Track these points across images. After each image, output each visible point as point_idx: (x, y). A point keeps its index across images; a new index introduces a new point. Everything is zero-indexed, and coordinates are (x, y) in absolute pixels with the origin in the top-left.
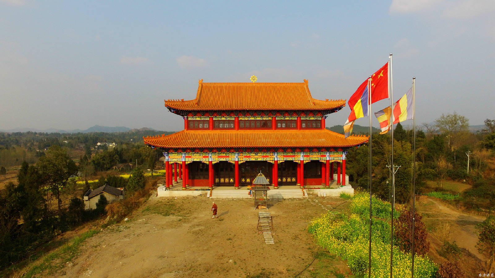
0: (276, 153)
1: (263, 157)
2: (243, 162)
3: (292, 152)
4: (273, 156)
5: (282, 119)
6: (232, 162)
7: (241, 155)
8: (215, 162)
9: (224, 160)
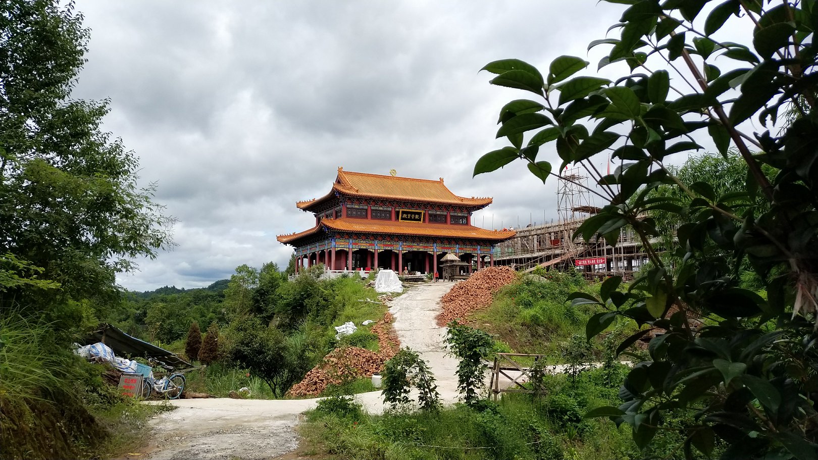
0: (435, 244)
1: (425, 247)
2: (405, 252)
3: (449, 245)
5: (434, 213)
6: (396, 251)
7: (405, 244)
8: (381, 251)
9: (389, 249)
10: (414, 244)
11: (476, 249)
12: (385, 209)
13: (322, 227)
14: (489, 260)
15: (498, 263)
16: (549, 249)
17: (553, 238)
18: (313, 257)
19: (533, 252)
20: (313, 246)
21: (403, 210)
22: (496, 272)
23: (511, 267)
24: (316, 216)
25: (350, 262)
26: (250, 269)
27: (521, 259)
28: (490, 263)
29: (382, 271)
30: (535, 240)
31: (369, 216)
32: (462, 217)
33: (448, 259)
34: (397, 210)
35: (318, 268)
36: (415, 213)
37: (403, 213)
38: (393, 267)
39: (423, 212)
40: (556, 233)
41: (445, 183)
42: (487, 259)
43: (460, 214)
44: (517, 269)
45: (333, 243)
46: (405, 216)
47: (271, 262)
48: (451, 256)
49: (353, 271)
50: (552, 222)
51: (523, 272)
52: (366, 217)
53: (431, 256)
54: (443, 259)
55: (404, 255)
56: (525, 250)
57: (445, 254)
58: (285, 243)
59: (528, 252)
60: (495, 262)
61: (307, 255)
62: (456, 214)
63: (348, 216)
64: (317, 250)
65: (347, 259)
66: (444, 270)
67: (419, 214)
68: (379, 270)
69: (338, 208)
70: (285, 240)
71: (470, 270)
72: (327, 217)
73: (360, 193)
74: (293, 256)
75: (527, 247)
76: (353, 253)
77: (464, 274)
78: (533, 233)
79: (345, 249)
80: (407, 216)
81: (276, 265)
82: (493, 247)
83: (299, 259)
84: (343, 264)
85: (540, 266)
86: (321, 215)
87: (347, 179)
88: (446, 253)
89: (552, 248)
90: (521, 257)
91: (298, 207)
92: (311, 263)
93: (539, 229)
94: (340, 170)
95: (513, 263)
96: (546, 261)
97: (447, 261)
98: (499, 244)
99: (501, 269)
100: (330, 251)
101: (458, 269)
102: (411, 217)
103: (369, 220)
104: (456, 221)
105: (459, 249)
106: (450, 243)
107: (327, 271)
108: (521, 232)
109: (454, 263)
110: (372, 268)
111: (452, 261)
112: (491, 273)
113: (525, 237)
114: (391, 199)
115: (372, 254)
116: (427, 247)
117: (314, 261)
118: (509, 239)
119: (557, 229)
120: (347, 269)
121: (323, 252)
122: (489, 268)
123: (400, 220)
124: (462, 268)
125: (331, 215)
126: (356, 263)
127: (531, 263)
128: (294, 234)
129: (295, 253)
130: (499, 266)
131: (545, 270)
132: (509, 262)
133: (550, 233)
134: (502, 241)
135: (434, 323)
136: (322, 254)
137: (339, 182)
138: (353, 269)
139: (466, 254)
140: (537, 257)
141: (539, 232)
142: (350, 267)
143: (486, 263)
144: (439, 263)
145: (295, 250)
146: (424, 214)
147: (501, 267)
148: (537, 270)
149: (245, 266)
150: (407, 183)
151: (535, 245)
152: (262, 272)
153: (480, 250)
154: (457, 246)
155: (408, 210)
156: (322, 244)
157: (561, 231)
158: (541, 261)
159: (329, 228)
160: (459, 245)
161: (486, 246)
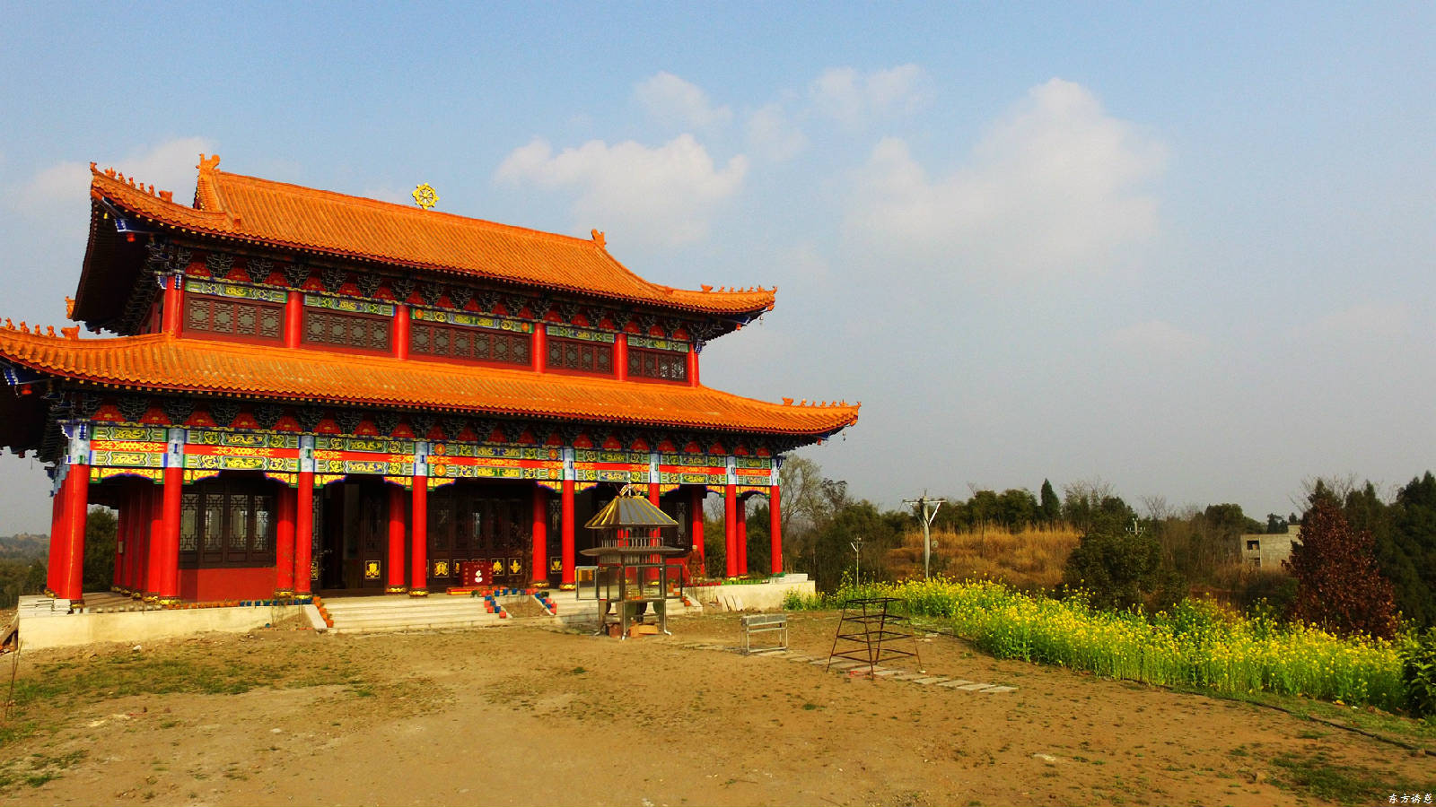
2: (444, 481)
4: (558, 464)
5: (569, 334)
6: (400, 481)
7: (437, 451)
10: (484, 452)
11: (721, 469)
12: (367, 309)
31: (292, 335)
32: (670, 356)
43: (661, 346)
52: (279, 340)
53: (552, 499)
55: (434, 495)
103: (290, 353)
104: (644, 367)
106: (626, 444)
116: (535, 463)
139: (682, 489)
154: (654, 457)
160: (660, 454)
161: (756, 458)
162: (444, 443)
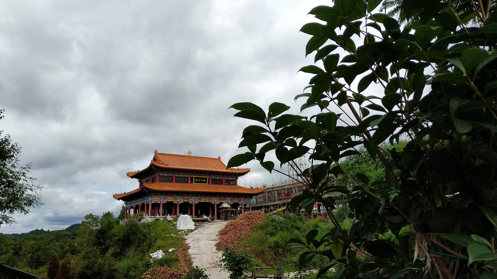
0: (216, 198)
1: (209, 200)
2: (197, 203)
3: (224, 198)
4: (214, 200)
5: (215, 178)
6: (191, 203)
7: (196, 198)
8: (181, 202)
9: (187, 201)
10: (203, 198)
11: (241, 200)
12: (184, 176)
13: (143, 188)
14: (249, 207)
15: (254, 208)
16: (284, 199)
17: (286, 193)
18: (136, 208)
19: (275, 201)
20: (137, 201)
21: (196, 176)
22: (253, 214)
23: (262, 211)
24: (139, 181)
25: (161, 210)
26: (94, 217)
27: (268, 206)
28: (249, 208)
29: (182, 216)
30: (276, 193)
31: (174, 181)
32: (232, 181)
33: (224, 207)
34: (192, 176)
35: (140, 215)
36: (203, 178)
37: (196, 178)
38: (189, 213)
39: (208, 177)
40: (288, 189)
41: (221, 160)
42: (248, 206)
43: (231, 179)
44: (265, 212)
45: (150, 199)
46: (197, 180)
47: (109, 212)
48: (225, 205)
49: (163, 216)
50: (285, 183)
51: (269, 214)
52: (172, 182)
53: (213, 205)
54: (220, 207)
55: (196, 205)
56: (270, 199)
57: (221, 203)
58: (119, 199)
59: (271, 201)
60: (252, 208)
61: (133, 206)
62: (228, 179)
63: (160, 181)
64: (140, 203)
65: (159, 208)
66: (221, 214)
67: (206, 179)
68: (180, 215)
69: (154, 176)
70: (118, 197)
71: (237, 213)
72: (147, 181)
73: (168, 166)
74: (123, 207)
75: (271, 198)
76: (163, 204)
77: (234, 216)
78: (274, 189)
79: (158, 202)
80: (198, 180)
81: (112, 213)
82: (251, 198)
83: (128, 209)
84: (157, 212)
85: (279, 210)
86: (142, 181)
87: (160, 157)
88: (223, 203)
89: (286, 199)
90: (268, 204)
91: (128, 176)
92: (135, 212)
93: (278, 187)
94: (156, 152)
95: (263, 208)
96: (283, 207)
97: (223, 208)
98: (255, 197)
99: (256, 212)
100: (148, 204)
101: (230, 212)
102: (200, 181)
103: (174, 184)
104: (228, 182)
105: (230, 200)
106: (225, 197)
107: (146, 217)
108: (267, 189)
109: (227, 210)
110: (175, 214)
111: (226, 208)
112: (250, 215)
113: (270, 192)
114: (188, 170)
115: (176, 205)
116: (210, 199)
117: (138, 210)
118: (261, 193)
119: (288, 187)
120: (159, 215)
121: (143, 204)
122: (248, 212)
123: (193, 183)
124: (232, 212)
125: (149, 180)
126: (165, 211)
127: (274, 208)
128: (125, 193)
129: (125, 205)
130: (255, 211)
131: (282, 212)
132: (261, 207)
133: (284, 190)
134: (256, 194)
135: (214, 249)
136: (143, 206)
137: (155, 159)
138: (163, 215)
139: (235, 203)
140: (277, 204)
141: (278, 189)
142: (161, 214)
143: (247, 208)
144: (218, 209)
145: (125, 204)
146: (209, 179)
147: (256, 211)
148: (278, 212)
149: (91, 215)
150: (198, 160)
151: (276, 197)
152: (102, 218)
153: (243, 200)
154: (229, 198)
155: (199, 177)
156: (143, 199)
157: (291, 188)
158: (280, 207)
159: (147, 189)
160: (230, 197)
161: (247, 198)
162: (197, 197)
